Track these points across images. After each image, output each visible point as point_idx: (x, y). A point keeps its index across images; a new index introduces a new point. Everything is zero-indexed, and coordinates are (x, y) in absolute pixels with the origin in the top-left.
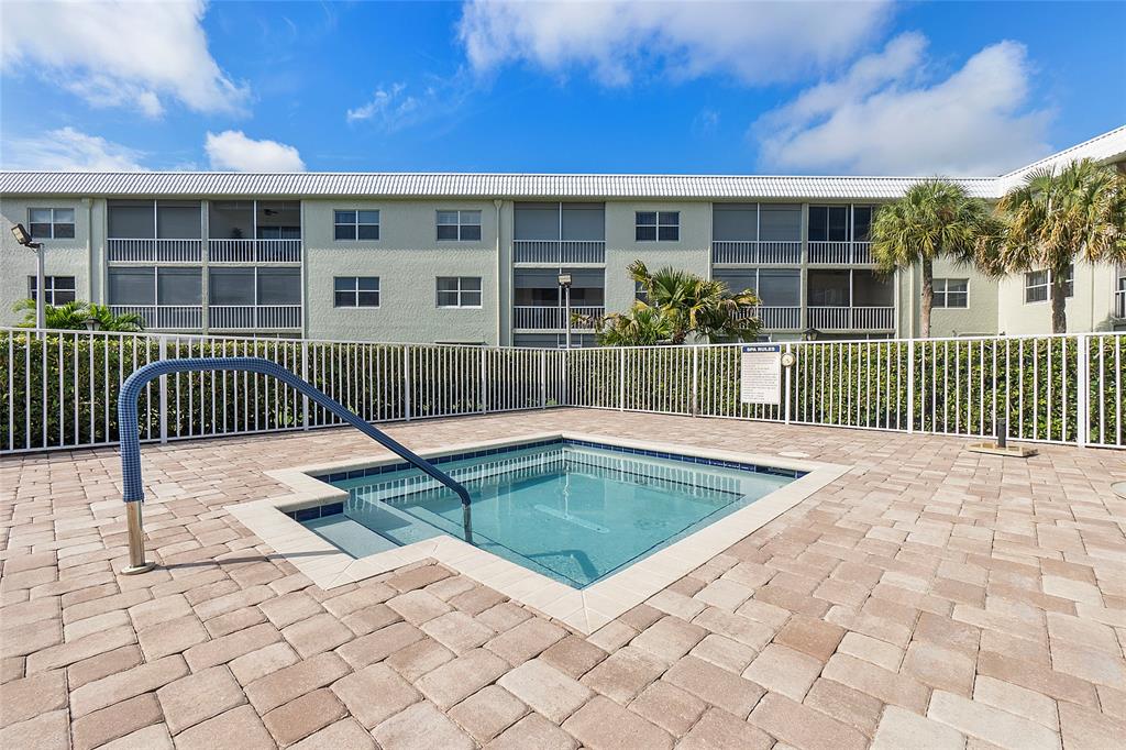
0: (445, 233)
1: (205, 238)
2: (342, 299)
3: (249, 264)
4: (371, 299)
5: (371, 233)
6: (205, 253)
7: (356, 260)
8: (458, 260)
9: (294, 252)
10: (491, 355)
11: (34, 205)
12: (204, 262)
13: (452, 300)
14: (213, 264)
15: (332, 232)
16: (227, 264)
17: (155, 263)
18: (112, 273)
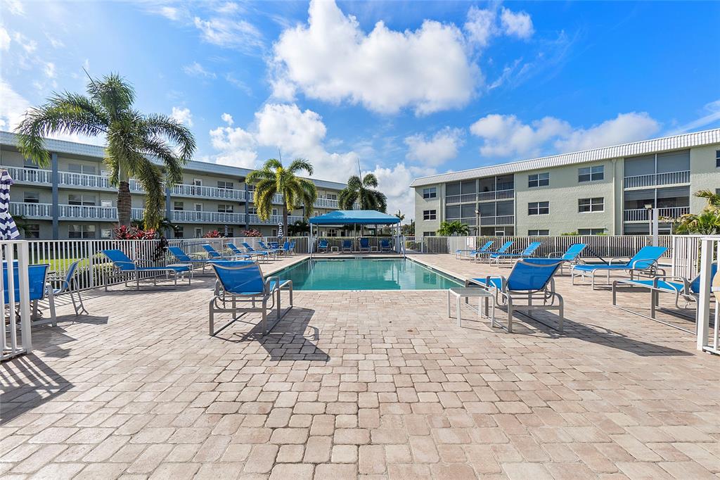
0: (583, 179)
1: (477, 193)
2: (531, 212)
3: (494, 200)
4: (546, 211)
5: (545, 183)
6: (477, 198)
7: (538, 195)
8: (590, 190)
9: (511, 194)
10: (611, 238)
11: (425, 188)
12: (477, 202)
13: (587, 209)
14: (480, 202)
15: (527, 185)
16: (485, 201)
17: (461, 203)
18: (447, 207)
